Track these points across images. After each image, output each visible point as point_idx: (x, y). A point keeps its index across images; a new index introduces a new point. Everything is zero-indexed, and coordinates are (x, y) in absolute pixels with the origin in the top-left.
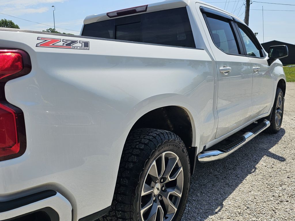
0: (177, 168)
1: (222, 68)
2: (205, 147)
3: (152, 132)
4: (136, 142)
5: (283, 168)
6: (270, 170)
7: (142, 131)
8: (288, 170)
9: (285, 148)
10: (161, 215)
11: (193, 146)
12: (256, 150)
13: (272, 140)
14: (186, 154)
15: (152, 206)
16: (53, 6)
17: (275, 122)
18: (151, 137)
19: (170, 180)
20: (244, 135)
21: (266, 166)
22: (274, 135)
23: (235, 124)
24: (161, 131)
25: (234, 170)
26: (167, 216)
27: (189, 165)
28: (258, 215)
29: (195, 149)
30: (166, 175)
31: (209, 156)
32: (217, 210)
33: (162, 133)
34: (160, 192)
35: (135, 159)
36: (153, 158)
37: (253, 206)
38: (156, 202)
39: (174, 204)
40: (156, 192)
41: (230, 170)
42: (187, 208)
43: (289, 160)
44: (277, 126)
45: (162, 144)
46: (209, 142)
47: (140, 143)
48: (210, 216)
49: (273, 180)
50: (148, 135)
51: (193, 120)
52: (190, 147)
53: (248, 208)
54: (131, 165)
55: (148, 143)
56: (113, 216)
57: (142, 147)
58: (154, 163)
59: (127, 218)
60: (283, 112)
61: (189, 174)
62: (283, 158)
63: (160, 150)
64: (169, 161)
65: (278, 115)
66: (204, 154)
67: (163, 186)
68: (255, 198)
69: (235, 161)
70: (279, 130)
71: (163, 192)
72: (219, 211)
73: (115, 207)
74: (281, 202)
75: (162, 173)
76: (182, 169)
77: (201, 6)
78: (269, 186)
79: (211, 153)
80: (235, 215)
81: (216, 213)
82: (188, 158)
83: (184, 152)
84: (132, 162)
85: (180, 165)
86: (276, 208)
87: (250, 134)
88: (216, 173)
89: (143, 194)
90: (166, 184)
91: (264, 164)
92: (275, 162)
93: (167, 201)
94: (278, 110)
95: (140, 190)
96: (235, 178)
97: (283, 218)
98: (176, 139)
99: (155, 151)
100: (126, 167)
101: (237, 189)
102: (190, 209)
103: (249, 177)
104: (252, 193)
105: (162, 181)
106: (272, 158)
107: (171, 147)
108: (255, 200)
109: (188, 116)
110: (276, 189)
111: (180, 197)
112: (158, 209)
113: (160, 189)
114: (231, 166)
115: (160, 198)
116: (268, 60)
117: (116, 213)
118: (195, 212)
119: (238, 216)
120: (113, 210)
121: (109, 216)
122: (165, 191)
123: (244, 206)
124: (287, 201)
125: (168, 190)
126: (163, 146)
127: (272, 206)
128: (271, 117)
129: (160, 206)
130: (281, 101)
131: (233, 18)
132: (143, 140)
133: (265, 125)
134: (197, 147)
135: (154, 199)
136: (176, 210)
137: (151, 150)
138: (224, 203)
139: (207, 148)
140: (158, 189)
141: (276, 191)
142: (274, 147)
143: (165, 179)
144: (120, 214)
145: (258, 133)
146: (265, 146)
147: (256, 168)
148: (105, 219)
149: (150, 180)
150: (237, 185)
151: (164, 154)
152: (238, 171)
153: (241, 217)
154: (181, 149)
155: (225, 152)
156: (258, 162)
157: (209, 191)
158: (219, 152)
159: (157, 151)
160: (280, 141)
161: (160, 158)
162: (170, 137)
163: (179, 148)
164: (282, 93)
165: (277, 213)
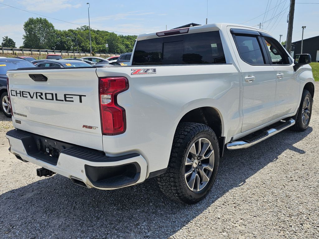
0: (209, 151)
1: (246, 77)
2: (232, 138)
3: (192, 125)
4: (181, 131)
5: (301, 158)
6: (289, 160)
7: (185, 124)
8: (304, 160)
9: (307, 143)
10: (198, 181)
11: (222, 136)
12: (281, 145)
13: (298, 137)
14: (217, 141)
15: (192, 173)
16: (88, 3)
17: (301, 121)
18: (192, 128)
19: (204, 158)
20: (267, 131)
21: (286, 157)
22: (301, 133)
23: (261, 122)
24: (198, 124)
25: (259, 159)
26: (202, 183)
27: (219, 149)
28: (271, 188)
29: (223, 138)
30: (202, 155)
31: (236, 145)
32: (240, 185)
33: (199, 125)
34: (197, 166)
35: (182, 141)
36: (193, 141)
37: (268, 183)
38: (195, 172)
39: (208, 175)
40: (195, 165)
41: (255, 159)
42: (217, 182)
43: (308, 152)
44: (304, 124)
45: (199, 132)
46: (236, 134)
47: (184, 131)
48: (234, 188)
49: (289, 167)
50: (190, 126)
51: (222, 117)
52: (220, 137)
53: (264, 183)
54: (179, 145)
55: (190, 131)
56: (167, 176)
57: (186, 133)
58: (194, 145)
59: (176, 177)
60: (311, 112)
61: (219, 156)
62: (303, 151)
63: (198, 136)
64: (204, 145)
65: (306, 115)
66: (232, 144)
67: (200, 162)
68: (271, 178)
69: (260, 153)
70: (306, 129)
71: (199, 166)
72: (242, 185)
73: (169, 170)
74: (292, 181)
75: (199, 152)
76: (213, 151)
77: (231, 29)
78: (285, 171)
79: (238, 143)
80: (253, 188)
81: (240, 186)
82: (218, 144)
83: (215, 140)
84: (179, 143)
85: (212, 148)
86: (286, 184)
87: (274, 130)
88: (243, 161)
89: (186, 164)
90: (202, 161)
91: (285, 155)
92: (295, 154)
93: (202, 173)
94: (306, 111)
95: (184, 161)
96: (258, 165)
97: (290, 190)
98: (209, 130)
99: (194, 136)
100: (176, 146)
101: (258, 172)
102: (219, 183)
103: (270, 164)
104: (270, 174)
105: (199, 158)
106: (293, 150)
107: (205, 135)
108: (271, 179)
109: (218, 114)
110: (290, 172)
111: (211, 171)
112: (196, 176)
113: (197, 163)
114: (256, 156)
115: (197, 170)
116: (294, 67)
117: (169, 174)
118: (223, 185)
119: (256, 188)
120: (167, 172)
121: (164, 177)
122: (201, 165)
123: (261, 182)
124: (296, 180)
125: (203, 165)
126: (200, 134)
127: (283, 183)
128: (298, 117)
129: (198, 175)
130: (309, 103)
131: (260, 34)
132: (186, 129)
133: (290, 123)
134: (225, 137)
135: (193, 170)
136: (209, 179)
137: (192, 136)
138: (246, 180)
139: (234, 139)
140: (196, 163)
141: (290, 174)
142: (298, 143)
143: (201, 157)
144: (172, 174)
145: (281, 130)
146: (290, 142)
147: (277, 158)
148: (162, 179)
149: (191, 156)
150: (259, 169)
151: (200, 139)
152: (262, 159)
153: (258, 189)
154: (213, 137)
155: (249, 143)
156: (280, 154)
157: (236, 172)
158: (244, 143)
159: (196, 137)
160: (305, 138)
161: (198, 142)
162: (205, 128)
163: (211, 136)
164: (310, 95)
165: (286, 188)
